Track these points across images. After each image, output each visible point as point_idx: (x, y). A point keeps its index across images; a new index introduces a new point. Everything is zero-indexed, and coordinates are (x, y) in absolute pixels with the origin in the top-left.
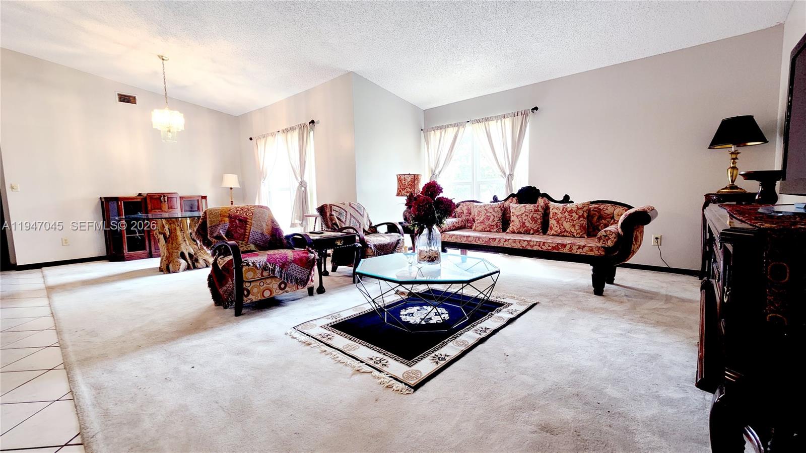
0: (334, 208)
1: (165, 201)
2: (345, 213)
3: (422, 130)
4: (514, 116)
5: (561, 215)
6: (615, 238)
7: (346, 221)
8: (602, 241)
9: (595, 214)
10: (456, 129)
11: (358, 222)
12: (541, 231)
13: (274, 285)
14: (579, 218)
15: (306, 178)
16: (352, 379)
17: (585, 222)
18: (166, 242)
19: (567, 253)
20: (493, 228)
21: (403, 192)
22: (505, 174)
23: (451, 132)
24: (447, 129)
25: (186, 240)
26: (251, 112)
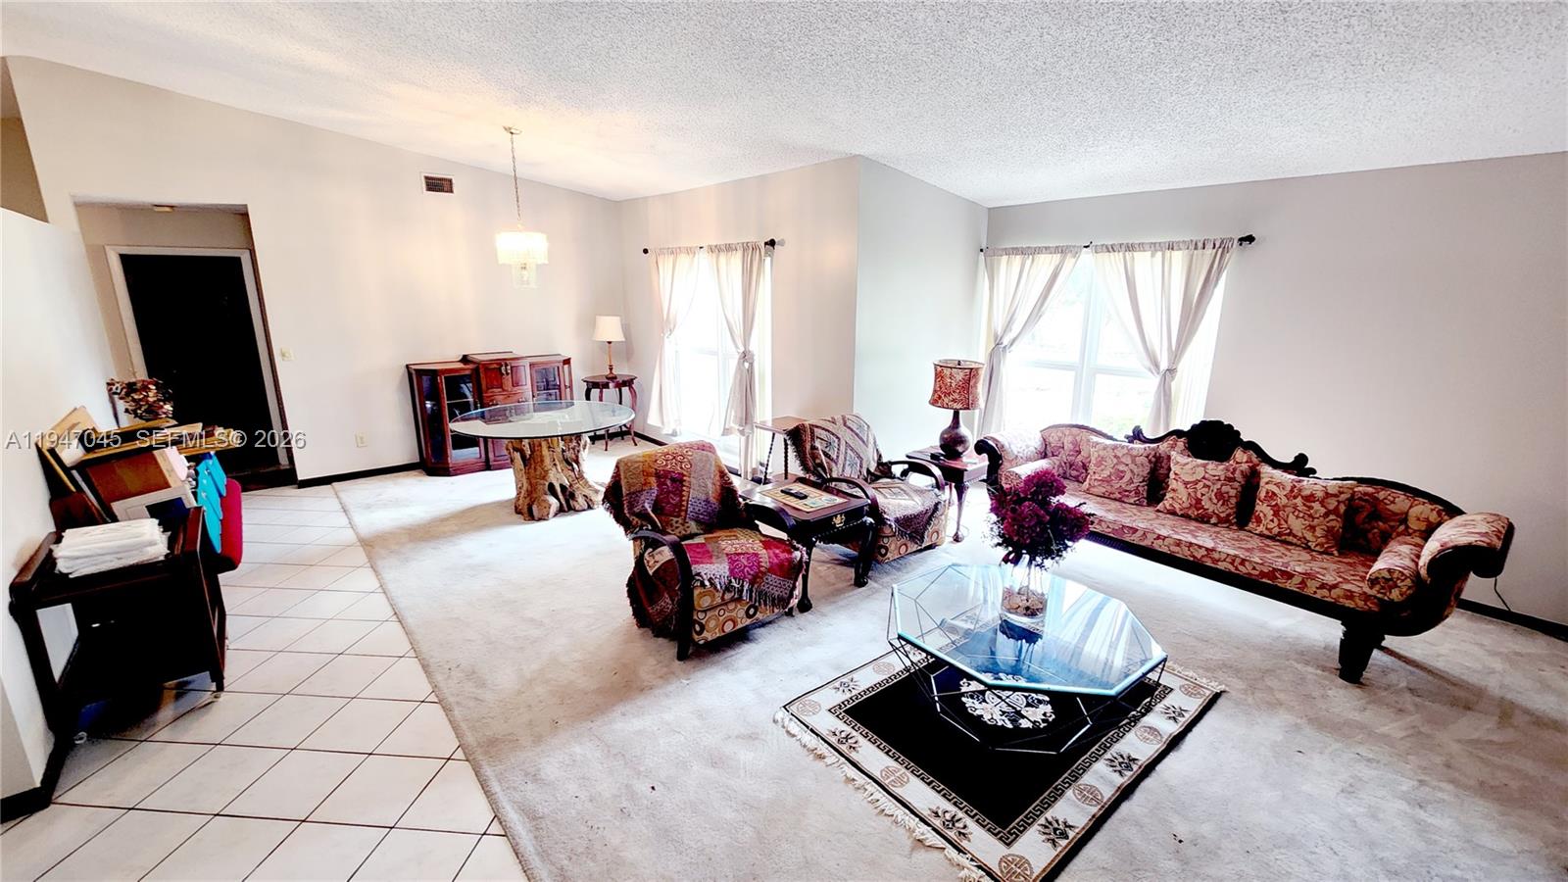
0: (818, 432)
1: (507, 374)
2: (836, 440)
3: (982, 250)
4: (1196, 248)
5: (1284, 501)
6: (1410, 588)
7: (838, 457)
8: (1377, 587)
9: (1363, 507)
10: (1057, 258)
11: (859, 457)
12: (1235, 520)
13: (739, 612)
14: (1326, 515)
15: (753, 347)
16: (914, 860)
17: (1335, 523)
18: (525, 466)
19: (1292, 591)
20: (1128, 496)
21: (946, 400)
22: (1157, 366)
23: (1045, 263)
24: (1036, 256)
25: (557, 463)
26: (645, 199)
